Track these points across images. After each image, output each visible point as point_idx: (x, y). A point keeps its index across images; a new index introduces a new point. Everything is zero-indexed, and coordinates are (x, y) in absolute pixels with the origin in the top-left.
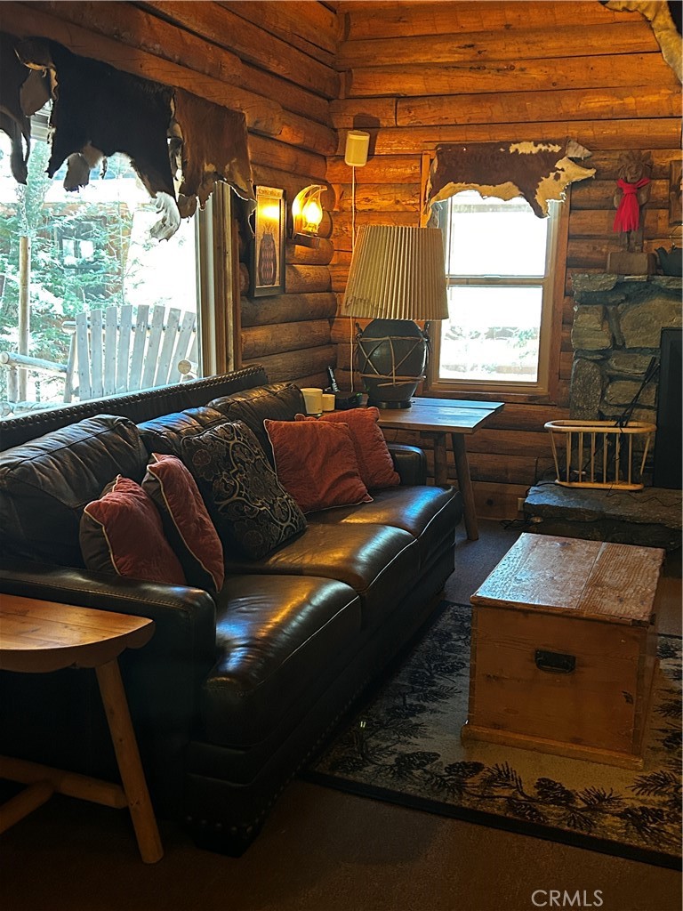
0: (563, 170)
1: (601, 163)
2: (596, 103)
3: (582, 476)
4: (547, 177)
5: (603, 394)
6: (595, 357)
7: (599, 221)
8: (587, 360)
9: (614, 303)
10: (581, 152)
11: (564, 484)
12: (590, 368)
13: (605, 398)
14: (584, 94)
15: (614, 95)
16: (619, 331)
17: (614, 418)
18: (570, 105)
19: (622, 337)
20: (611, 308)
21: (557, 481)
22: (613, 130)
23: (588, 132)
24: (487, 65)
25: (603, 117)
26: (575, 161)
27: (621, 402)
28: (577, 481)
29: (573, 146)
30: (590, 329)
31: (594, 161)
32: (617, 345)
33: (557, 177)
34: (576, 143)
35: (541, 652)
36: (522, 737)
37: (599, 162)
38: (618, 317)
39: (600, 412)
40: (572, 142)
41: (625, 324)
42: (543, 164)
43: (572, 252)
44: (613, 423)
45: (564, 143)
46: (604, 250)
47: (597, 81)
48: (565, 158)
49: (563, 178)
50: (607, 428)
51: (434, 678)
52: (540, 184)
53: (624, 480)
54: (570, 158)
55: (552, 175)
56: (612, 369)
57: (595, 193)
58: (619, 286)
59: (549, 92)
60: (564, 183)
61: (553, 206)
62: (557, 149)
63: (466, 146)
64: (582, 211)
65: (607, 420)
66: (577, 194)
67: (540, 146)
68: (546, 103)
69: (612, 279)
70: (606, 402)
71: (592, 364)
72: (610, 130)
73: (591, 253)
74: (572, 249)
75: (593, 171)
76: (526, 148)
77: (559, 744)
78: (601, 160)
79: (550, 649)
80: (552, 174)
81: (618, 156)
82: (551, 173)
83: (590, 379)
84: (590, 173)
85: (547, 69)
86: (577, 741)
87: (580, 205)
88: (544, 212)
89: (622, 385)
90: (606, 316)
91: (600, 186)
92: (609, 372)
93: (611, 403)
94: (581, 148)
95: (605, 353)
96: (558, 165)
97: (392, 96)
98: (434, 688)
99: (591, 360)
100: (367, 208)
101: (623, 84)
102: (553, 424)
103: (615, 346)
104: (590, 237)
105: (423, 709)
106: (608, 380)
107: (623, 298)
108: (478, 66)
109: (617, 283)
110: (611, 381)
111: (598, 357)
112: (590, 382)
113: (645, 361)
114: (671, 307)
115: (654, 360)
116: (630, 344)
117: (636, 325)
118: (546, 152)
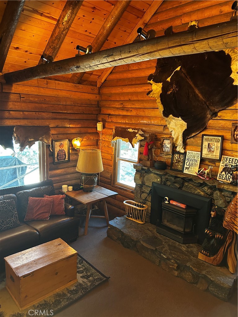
10: (142, 133)
12: (138, 188)
13: (141, 197)
16: (144, 180)
19: (144, 182)
20: (142, 174)
24: (125, 109)
27: (144, 199)
29: (140, 131)
30: (138, 179)
31: (144, 135)
32: (143, 184)
33: (136, 138)
38: (144, 177)
39: (139, 200)
41: (145, 179)
42: (134, 135)
43: (140, 157)
45: (138, 129)
49: (138, 139)
52: (133, 139)
54: (139, 134)
56: (143, 190)
59: (136, 117)
62: (136, 131)
63: (120, 128)
64: (142, 147)
66: (142, 142)
67: (133, 130)
69: (141, 167)
73: (144, 158)
75: (144, 138)
76: (131, 130)
80: (135, 137)
84: (143, 138)
85: (136, 111)
87: (142, 145)
88: (134, 147)
89: (145, 194)
90: (141, 176)
96: (137, 135)
97: (107, 114)
99: (138, 186)
100: (104, 139)
107: (145, 172)
108: (123, 109)
109: (142, 169)
110: (142, 193)
111: (140, 186)
112: (138, 192)
113: (149, 189)
114: (155, 177)
115: (151, 189)
116: (146, 184)
117: (147, 180)
118: (135, 131)
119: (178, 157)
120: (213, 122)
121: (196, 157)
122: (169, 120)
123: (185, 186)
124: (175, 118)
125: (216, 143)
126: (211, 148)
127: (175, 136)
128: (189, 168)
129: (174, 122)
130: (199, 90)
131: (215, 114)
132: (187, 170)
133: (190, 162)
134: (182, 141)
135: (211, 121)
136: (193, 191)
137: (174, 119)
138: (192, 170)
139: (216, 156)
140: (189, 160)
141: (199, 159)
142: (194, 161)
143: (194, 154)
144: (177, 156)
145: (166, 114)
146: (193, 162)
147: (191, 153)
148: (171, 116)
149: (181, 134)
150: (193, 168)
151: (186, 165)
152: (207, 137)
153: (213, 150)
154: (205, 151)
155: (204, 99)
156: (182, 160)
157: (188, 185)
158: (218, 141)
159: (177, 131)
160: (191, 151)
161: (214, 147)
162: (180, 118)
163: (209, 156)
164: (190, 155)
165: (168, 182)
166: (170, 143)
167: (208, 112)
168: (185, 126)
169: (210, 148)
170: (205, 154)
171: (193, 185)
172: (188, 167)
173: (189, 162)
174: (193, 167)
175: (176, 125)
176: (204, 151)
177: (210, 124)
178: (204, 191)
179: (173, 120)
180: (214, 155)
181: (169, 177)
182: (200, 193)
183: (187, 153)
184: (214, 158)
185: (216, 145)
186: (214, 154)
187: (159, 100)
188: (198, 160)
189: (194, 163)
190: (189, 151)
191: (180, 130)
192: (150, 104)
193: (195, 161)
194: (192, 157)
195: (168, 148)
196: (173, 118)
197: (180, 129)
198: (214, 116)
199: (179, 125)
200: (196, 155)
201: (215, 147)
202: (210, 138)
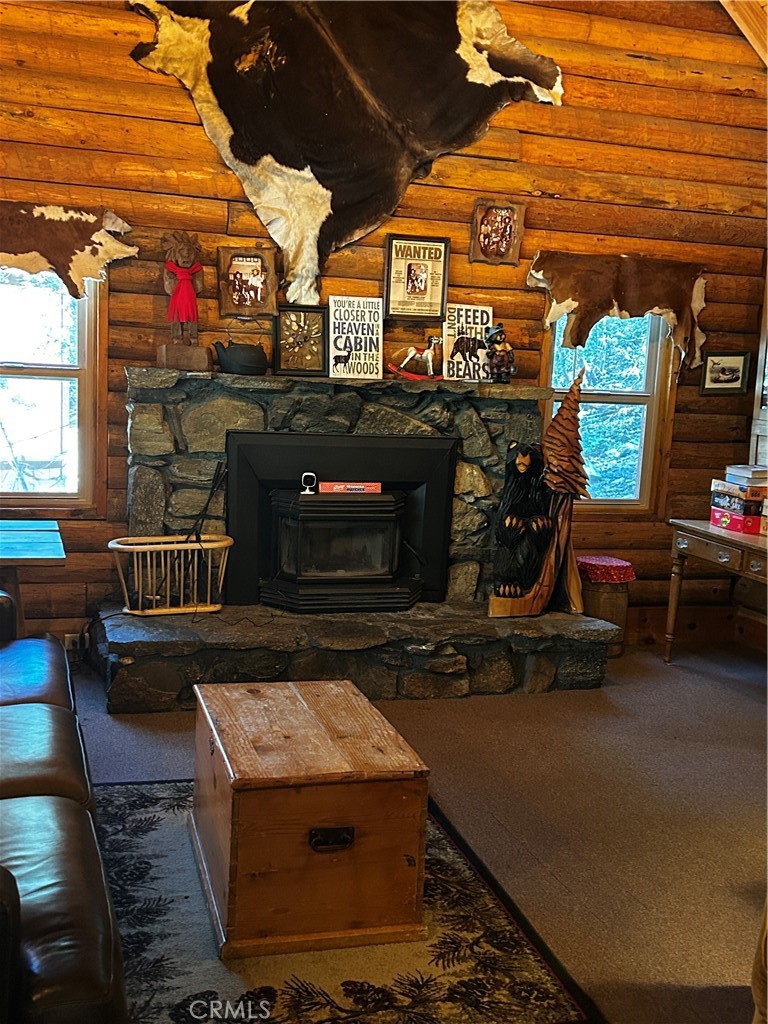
0: (101, 244)
1: (143, 242)
2: (134, 170)
3: (157, 601)
4: (82, 250)
5: (168, 505)
6: (156, 463)
7: (142, 305)
8: (147, 466)
9: (174, 402)
10: (120, 226)
11: (136, 612)
12: (151, 476)
13: (170, 510)
14: (120, 159)
15: (153, 165)
16: (181, 433)
17: (182, 532)
18: (101, 168)
19: (184, 440)
20: (171, 407)
21: (126, 610)
22: (154, 204)
23: (126, 202)
25: (142, 188)
26: (115, 235)
27: (188, 513)
28: (151, 608)
29: (111, 218)
30: (150, 431)
31: (133, 237)
32: (180, 449)
33: (95, 252)
34: (113, 215)
35: (317, 830)
36: (296, 939)
37: (139, 239)
38: (179, 418)
39: (164, 524)
40: (109, 214)
41: (187, 427)
42: (76, 234)
43: (114, 341)
44: (184, 538)
45: (100, 212)
46: (150, 340)
47: (134, 147)
48: (102, 230)
49: (101, 254)
50: (177, 544)
51: (127, 891)
52: (73, 257)
53: (202, 601)
54: (109, 232)
55: (88, 248)
56: (175, 476)
57: (137, 274)
58: (181, 382)
59: (77, 151)
60: (103, 260)
61: (90, 285)
62: (92, 219)
64: (122, 295)
65: (173, 534)
66: (116, 273)
67: (71, 213)
68: (73, 163)
69: (174, 374)
70: (170, 514)
71: (153, 471)
72: (153, 204)
73: (136, 343)
74: (114, 337)
75: (136, 249)
76: (54, 213)
77: (338, 935)
78: (142, 237)
79: (326, 825)
81: (160, 235)
82: (86, 247)
83: (152, 488)
84: (133, 251)
85: (73, 123)
86: (356, 925)
87: (119, 286)
88: (80, 291)
89: (188, 493)
90: (166, 416)
91: (142, 266)
92: (173, 480)
93: (177, 515)
94: (120, 221)
95: (166, 458)
96: (95, 238)
98: (138, 905)
99: (151, 467)
101: (162, 154)
102: (118, 543)
103: (178, 451)
104: (133, 324)
105: (148, 938)
106: (171, 489)
107: (184, 397)
109: (179, 380)
110: (174, 490)
111: (160, 463)
112: (152, 492)
113: (211, 467)
114: (236, 408)
115: (220, 465)
116: (193, 448)
117: (200, 426)
118: (79, 221)
119: (302, 324)
120: (419, 194)
121: (367, 314)
122: (262, 177)
123: (367, 417)
124: (284, 168)
125: (429, 264)
126: (417, 279)
127: (290, 241)
128: (346, 359)
129: (278, 187)
130: (363, 77)
131: (424, 167)
132: (340, 366)
133: (348, 338)
134: (316, 262)
135: (411, 190)
136: (396, 428)
137: (281, 174)
138: (362, 362)
139: (431, 304)
140: (345, 331)
141: (381, 322)
142: (363, 329)
143: (359, 306)
144: (293, 317)
145: (247, 149)
146: (360, 335)
147: (347, 304)
148: (268, 159)
149: (313, 233)
150: (362, 357)
151: (337, 347)
152: (403, 243)
153: (422, 288)
154: (398, 293)
155: (383, 114)
156: (317, 333)
157: (378, 411)
158: (436, 258)
159: (294, 221)
160: (345, 298)
161: (424, 276)
162: (307, 173)
163: (410, 307)
164: (343, 310)
165: (298, 416)
166: (264, 269)
167: (403, 161)
168: (324, 202)
169: (413, 281)
170: (400, 303)
171: (392, 407)
172: (345, 353)
173: (344, 336)
174: (362, 351)
175: (289, 199)
176: (395, 293)
177: (411, 198)
178: (429, 421)
179: (277, 179)
180: (425, 304)
181: (305, 398)
182: (419, 427)
183: (331, 304)
184: (425, 312)
185: (430, 268)
186: (427, 299)
187: (204, 90)
188: (378, 326)
189: (363, 337)
190: (338, 298)
191: (309, 219)
192: (153, 101)
193: (365, 332)
194: (351, 317)
195: (255, 289)
196: (274, 171)
197: (306, 215)
198: (421, 172)
199: (303, 200)
200: (366, 311)
201: (430, 276)
202: (412, 246)
